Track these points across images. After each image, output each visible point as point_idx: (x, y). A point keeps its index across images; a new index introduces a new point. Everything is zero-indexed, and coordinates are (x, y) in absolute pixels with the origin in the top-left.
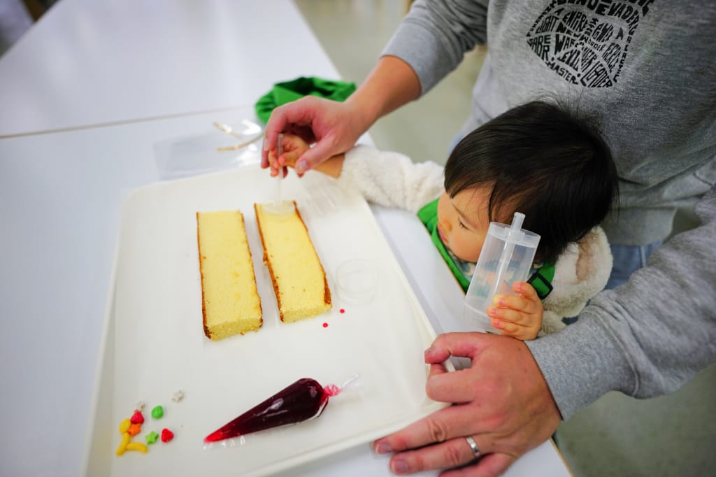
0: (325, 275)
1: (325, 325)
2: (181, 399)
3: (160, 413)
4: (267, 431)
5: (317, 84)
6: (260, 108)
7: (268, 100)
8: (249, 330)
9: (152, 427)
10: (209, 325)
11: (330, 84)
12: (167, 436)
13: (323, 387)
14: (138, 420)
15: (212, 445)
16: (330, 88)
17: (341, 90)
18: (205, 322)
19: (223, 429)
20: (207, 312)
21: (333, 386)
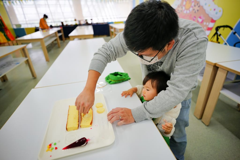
0: (93, 119)
1: (91, 128)
2: (59, 142)
3: (55, 144)
4: (75, 148)
5: (119, 73)
6: (106, 79)
7: (108, 77)
8: (75, 129)
9: (53, 146)
10: (67, 127)
11: (122, 73)
12: (56, 148)
13: (87, 139)
14: (50, 145)
15: (64, 150)
16: (122, 74)
17: (124, 75)
18: (66, 127)
19: (66, 147)
20: (67, 125)
21: (89, 139)
